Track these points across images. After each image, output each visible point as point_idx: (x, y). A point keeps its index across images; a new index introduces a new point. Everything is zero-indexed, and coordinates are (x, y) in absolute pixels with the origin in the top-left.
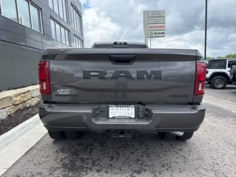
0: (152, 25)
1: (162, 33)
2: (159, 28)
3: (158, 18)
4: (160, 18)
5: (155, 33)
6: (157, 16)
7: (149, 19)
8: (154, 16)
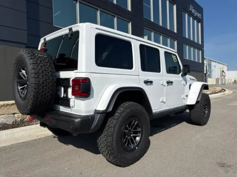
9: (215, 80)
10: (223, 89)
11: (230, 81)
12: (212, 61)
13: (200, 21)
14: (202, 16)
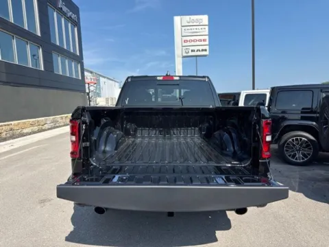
0: (188, 38)
1: (202, 50)
2: (198, 43)
3: (198, 27)
4: (200, 27)
5: (192, 51)
6: (195, 24)
7: (183, 28)
8: (191, 24)
9: (105, 100)
12: (100, 76)
13: (76, 24)
14: (79, 18)
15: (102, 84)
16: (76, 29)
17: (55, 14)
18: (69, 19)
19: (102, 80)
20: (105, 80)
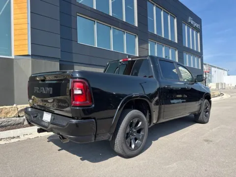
9: (215, 85)
10: (221, 94)
11: (230, 86)
12: (212, 66)
13: (199, 31)
14: (201, 26)
15: (213, 73)
16: (199, 34)
17: (186, 27)
18: (195, 28)
19: (213, 69)
20: (216, 69)
